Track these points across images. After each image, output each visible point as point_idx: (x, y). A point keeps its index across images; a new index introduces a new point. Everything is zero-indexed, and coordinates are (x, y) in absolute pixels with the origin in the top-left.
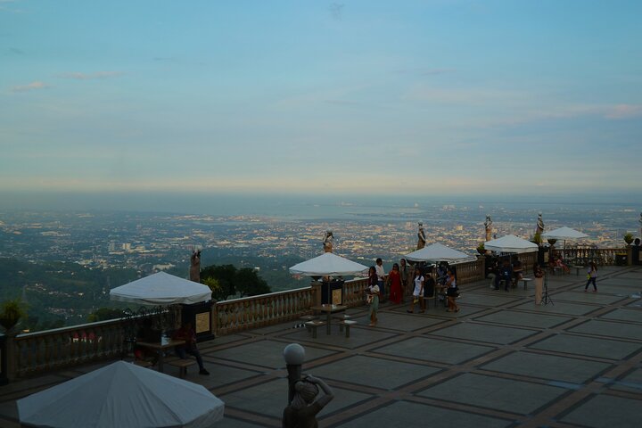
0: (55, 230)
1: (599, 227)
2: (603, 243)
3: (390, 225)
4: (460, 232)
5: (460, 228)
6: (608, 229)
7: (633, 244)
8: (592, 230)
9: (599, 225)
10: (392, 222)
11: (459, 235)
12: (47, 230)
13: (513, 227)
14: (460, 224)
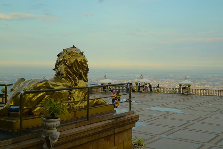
0: (5, 80)
1: (205, 82)
2: (207, 87)
3: (129, 80)
4: (155, 83)
5: (155, 81)
6: (209, 82)
7: (138, 85)
8: (203, 83)
9: (205, 81)
10: (130, 79)
11: (155, 84)
12: (2, 80)
13: (174, 81)
14: (155, 80)
